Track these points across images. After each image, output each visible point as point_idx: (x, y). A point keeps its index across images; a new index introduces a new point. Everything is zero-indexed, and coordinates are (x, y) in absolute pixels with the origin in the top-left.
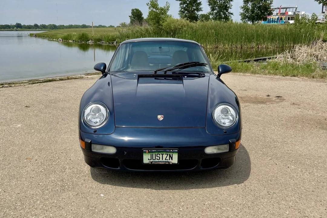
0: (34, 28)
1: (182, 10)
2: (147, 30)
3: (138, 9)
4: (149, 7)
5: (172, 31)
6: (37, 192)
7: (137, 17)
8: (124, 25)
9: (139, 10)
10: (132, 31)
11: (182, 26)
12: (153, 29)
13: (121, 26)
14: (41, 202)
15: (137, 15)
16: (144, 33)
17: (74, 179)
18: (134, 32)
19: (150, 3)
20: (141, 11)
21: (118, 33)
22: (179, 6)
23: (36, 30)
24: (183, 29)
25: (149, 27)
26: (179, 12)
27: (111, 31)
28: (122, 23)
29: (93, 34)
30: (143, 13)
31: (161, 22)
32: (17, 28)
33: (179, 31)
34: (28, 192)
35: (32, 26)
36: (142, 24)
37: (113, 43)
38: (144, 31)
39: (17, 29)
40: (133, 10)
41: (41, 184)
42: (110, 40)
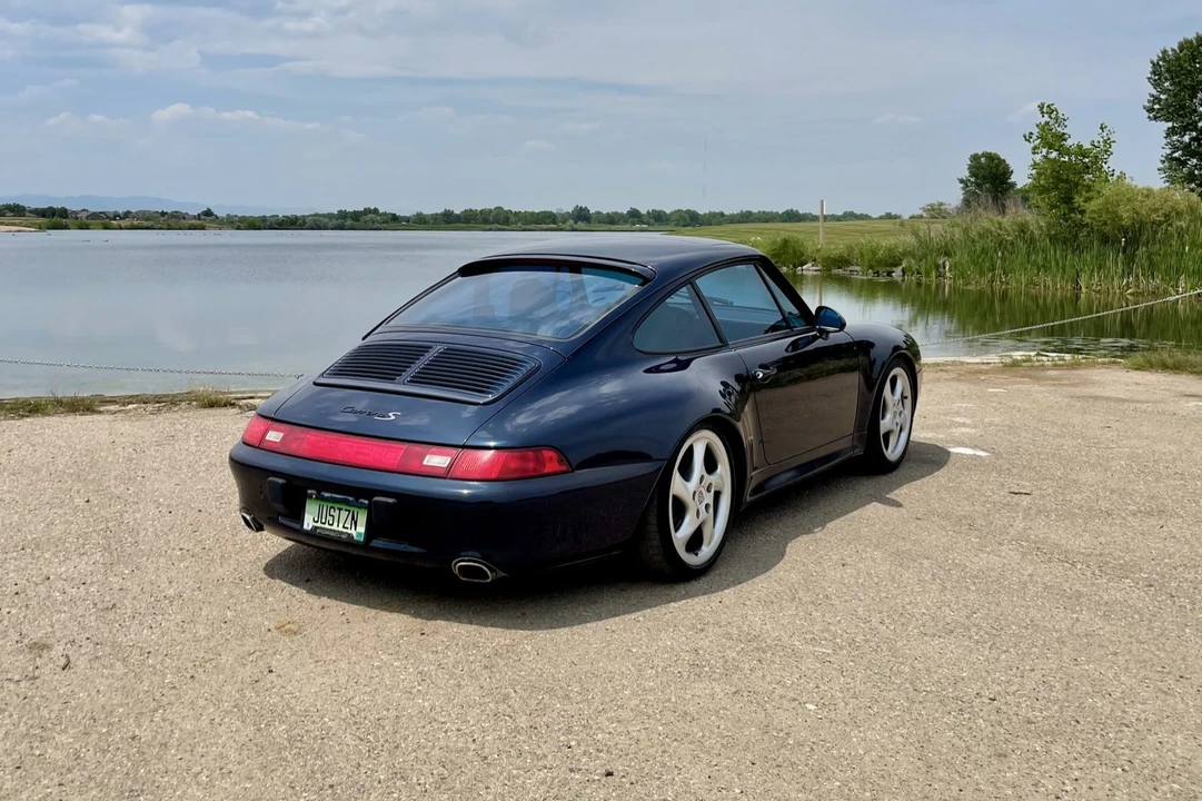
0: (626, 222)
1: (1176, 155)
2: (1023, 228)
3: (996, 155)
4: (1032, 145)
5: (1126, 232)
6: (624, 669)
7: (992, 183)
8: (936, 212)
9: (999, 159)
10: (966, 231)
11: (1166, 216)
12: (1049, 224)
13: (925, 215)
14: (633, 693)
15: (990, 177)
16: (1010, 238)
17: (728, 652)
18: (973, 234)
19: (1036, 131)
20: (1008, 162)
21: (910, 240)
22: (1165, 141)
23: (633, 228)
24: (1171, 225)
25: (1029, 217)
26: (1163, 162)
27: (887, 233)
28: (931, 205)
29: (819, 241)
30: (1012, 166)
31: (1078, 200)
32: (576, 223)
33: (1156, 232)
34: (601, 664)
35: (621, 215)
36: (1004, 206)
37: (889, 274)
38: (1012, 233)
39: (575, 226)
40: (975, 158)
41: (634, 650)
42: (879, 262)
